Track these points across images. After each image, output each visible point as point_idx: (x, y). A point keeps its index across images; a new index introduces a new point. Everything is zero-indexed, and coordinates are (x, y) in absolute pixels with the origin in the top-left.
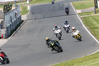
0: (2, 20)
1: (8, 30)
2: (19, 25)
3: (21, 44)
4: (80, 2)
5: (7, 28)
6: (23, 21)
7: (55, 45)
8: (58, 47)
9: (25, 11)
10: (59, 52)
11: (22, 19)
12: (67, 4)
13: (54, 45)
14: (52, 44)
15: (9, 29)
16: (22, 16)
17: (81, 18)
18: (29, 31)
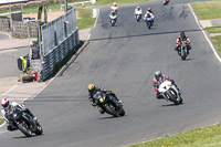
0: (36, 39)
1: (47, 63)
2: (72, 53)
3: (78, 93)
4: (209, 3)
5: (47, 58)
6: (82, 43)
7: (108, 101)
8: (114, 105)
9: (87, 20)
10: (115, 116)
11: (81, 38)
12: (180, 6)
13: (105, 102)
14: (101, 100)
15: (51, 61)
16: (80, 32)
17: (212, 38)
18: (96, 65)
